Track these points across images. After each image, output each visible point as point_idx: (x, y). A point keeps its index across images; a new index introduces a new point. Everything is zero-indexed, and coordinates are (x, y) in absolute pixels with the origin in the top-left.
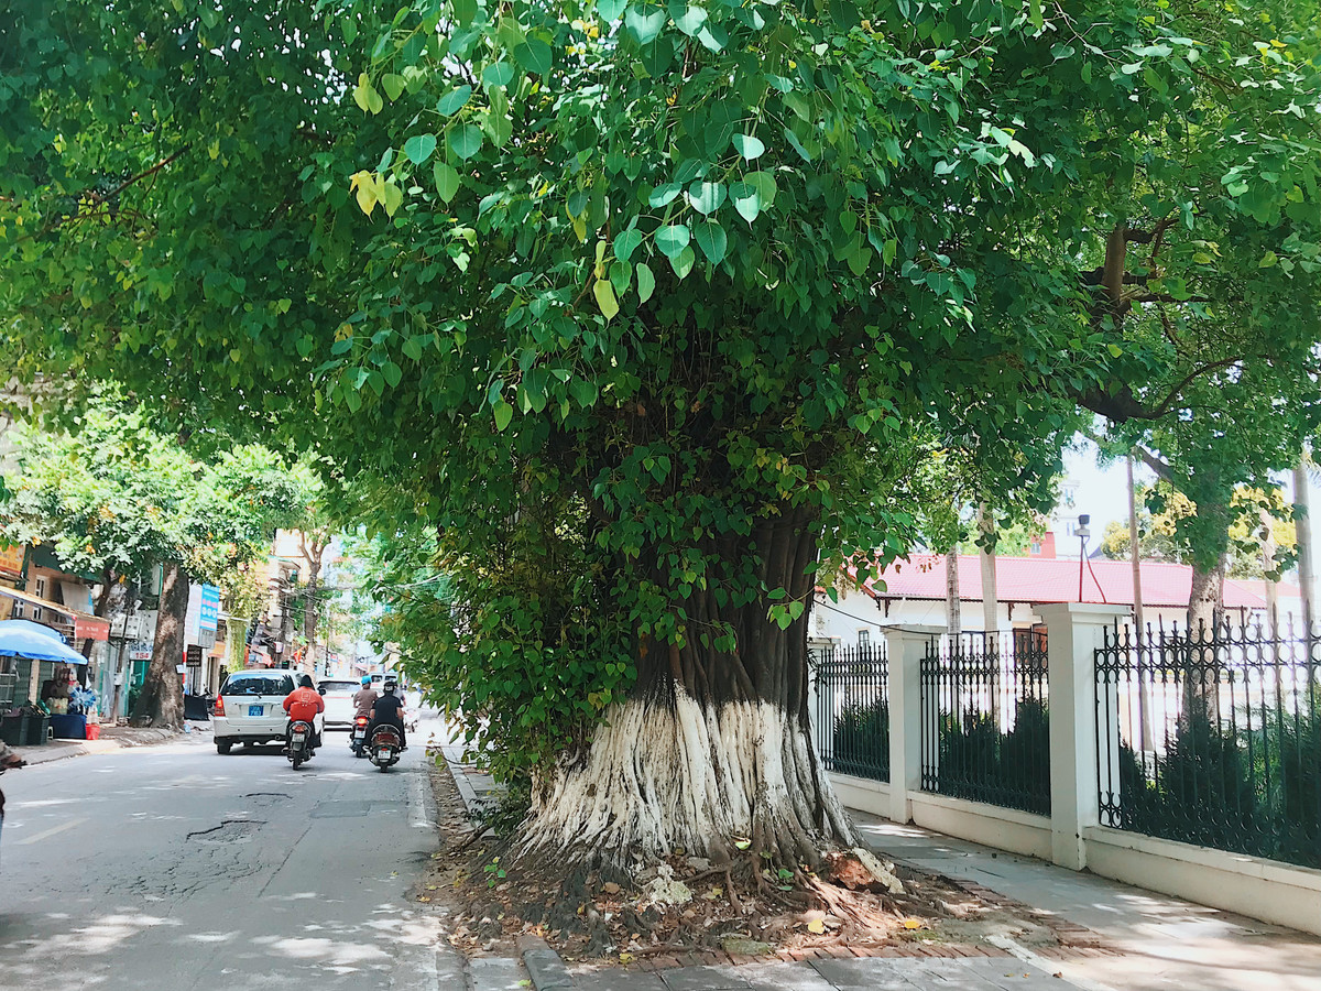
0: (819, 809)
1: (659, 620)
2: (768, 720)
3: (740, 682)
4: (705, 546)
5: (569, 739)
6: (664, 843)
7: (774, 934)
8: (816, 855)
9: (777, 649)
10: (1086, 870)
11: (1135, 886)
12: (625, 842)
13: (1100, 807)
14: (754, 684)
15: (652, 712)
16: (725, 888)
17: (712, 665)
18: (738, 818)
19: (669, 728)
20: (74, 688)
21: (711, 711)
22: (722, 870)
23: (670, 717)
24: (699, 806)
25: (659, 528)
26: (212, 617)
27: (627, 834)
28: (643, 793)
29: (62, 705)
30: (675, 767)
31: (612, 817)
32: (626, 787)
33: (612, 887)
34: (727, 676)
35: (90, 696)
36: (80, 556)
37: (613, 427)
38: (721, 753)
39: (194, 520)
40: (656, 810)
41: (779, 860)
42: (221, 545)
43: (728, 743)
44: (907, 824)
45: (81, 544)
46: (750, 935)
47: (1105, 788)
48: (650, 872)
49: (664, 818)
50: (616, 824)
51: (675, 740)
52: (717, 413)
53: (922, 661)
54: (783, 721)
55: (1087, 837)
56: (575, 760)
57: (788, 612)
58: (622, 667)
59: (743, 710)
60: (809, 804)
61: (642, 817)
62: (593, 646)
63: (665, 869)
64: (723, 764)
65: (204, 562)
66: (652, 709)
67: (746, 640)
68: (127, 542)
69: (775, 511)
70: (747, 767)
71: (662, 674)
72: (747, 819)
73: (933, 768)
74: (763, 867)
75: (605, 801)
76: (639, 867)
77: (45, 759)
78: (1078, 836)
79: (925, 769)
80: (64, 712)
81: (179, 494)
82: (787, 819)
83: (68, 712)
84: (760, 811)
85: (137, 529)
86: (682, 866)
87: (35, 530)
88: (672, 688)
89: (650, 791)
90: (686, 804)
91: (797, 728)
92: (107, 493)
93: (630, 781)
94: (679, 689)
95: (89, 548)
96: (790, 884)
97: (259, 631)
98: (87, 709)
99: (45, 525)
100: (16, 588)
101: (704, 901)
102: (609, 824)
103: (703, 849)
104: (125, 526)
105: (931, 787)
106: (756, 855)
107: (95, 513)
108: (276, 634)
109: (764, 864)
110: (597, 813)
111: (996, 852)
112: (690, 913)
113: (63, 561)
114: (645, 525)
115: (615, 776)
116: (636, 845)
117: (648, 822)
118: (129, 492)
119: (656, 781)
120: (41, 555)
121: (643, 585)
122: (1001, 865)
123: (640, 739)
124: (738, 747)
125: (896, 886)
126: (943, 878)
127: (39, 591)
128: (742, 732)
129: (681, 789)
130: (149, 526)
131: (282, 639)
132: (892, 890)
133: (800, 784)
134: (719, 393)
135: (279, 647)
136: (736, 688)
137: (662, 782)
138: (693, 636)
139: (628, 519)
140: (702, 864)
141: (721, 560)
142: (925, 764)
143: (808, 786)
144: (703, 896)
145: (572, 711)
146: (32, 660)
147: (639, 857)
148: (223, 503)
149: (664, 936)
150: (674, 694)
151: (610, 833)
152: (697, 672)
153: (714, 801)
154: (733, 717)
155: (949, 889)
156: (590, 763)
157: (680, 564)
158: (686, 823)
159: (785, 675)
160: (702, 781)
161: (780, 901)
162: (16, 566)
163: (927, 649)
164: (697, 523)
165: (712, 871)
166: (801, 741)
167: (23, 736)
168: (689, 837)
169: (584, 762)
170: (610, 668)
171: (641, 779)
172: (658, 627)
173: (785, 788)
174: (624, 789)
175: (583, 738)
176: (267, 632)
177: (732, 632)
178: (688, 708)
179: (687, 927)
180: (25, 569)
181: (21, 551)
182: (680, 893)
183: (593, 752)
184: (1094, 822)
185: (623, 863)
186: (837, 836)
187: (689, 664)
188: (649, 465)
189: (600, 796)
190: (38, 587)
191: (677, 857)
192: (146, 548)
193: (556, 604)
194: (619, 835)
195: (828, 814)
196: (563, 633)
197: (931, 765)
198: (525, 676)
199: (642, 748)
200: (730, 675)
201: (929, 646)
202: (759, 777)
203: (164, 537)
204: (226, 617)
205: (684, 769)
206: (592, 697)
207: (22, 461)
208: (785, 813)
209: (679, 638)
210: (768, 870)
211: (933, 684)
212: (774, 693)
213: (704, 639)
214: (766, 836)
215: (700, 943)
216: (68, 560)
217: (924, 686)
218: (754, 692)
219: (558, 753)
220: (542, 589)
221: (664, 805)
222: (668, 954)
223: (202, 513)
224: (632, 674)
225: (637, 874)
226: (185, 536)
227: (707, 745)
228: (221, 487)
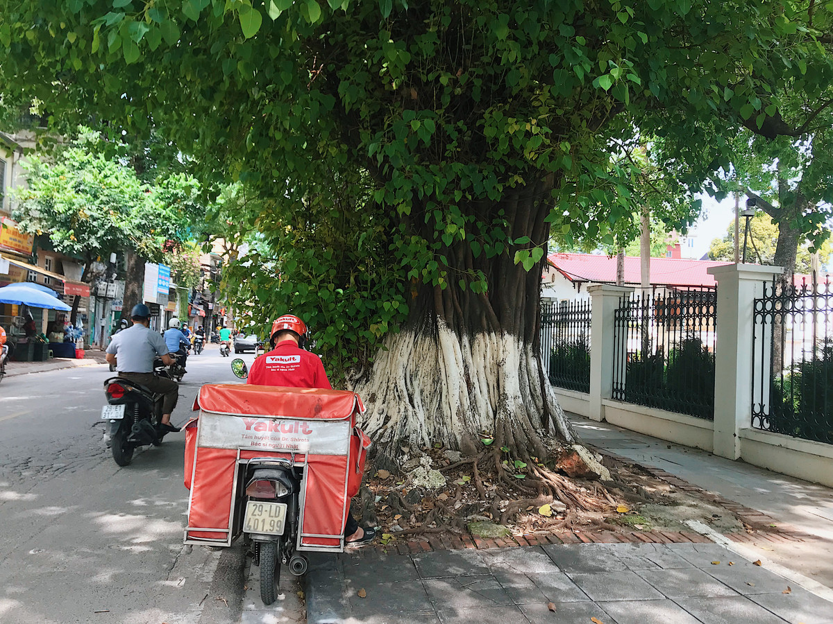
0: (546, 415)
1: (425, 267)
2: (509, 348)
3: (488, 318)
4: (464, 206)
5: (355, 360)
6: (426, 439)
7: (512, 517)
8: (544, 450)
9: (518, 291)
10: (741, 460)
11: (782, 474)
12: (396, 438)
13: (752, 414)
14: (499, 320)
15: (420, 340)
16: (473, 475)
17: (467, 305)
18: (484, 420)
19: (433, 352)
20: (68, 327)
21: (465, 339)
22: (470, 461)
23: (434, 344)
24: (454, 411)
25: (426, 187)
26: (165, 286)
27: (398, 432)
28: (411, 401)
29: (60, 337)
30: (437, 381)
31: (387, 419)
32: (399, 396)
33: (383, 473)
34: (478, 313)
35: (78, 332)
36: (66, 243)
37: (391, 108)
38: (472, 371)
39: (141, 221)
40: (421, 414)
41: (515, 454)
42: (158, 237)
43: (478, 365)
44: (601, 422)
45: (67, 235)
46: (491, 517)
47: (757, 401)
48: (414, 462)
49: (427, 420)
50: (390, 424)
51: (437, 361)
52: (477, 96)
53: (616, 311)
54: (520, 348)
55: (743, 436)
56: (360, 375)
57: (531, 256)
58: (396, 305)
59: (490, 339)
60: (538, 410)
61: (410, 419)
62: (375, 289)
63: (426, 460)
64: (474, 380)
65: (147, 247)
66: (420, 338)
67: (495, 284)
68: (97, 234)
69: (520, 180)
70: (492, 381)
71: (428, 311)
72: (491, 422)
73: (621, 384)
74: (503, 459)
75: (382, 406)
76: (406, 457)
77: (41, 370)
78: (735, 435)
79: (615, 384)
80: (61, 341)
81: (131, 204)
82: (522, 422)
83: (64, 341)
84: (502, 415)
85: (103, 225)
86: (439, 458)
87: (39, 226)
88: (435, 322)
89: (417, 399)
90: (444, 410)
91: (530, 354)
92: (83, 202)
93: (402, 391)
94: (441, 323)
95: (72, 237)
96: (524, 473)
97: (198, 296)
98: (76, 340)
99: (44, 223)
100: (29, 263)
101: (455, 486)
102: (385, 423)
103: (456, 444)
104: (95, 224)
105: (619, 397)
106: (497, 449)
107: (75, 214)
108: (208, 298)
109: (504, 456)
110: (376, 415)
111: (670, 444)
112: (444, 497)
113: (56, 246)
114: (413, 182)
115: (390, 387)
116: (404, 441)
117: (415, 423)
118: (98, 202)
119: (422, 392)
120: (43, 242)
121: (414, 239)
122: (674, 454)
123: (410, 360)
124: (485, 367)
125: (605, 474)
126: (636, 466)
127: (48, 266)
128: (489, 355)
129: (441, 398)
130: (110, 224)
131: (213, 301)
132: (603, 478)
133: (532, 395)
134: (478, 76)
135: (211, 306)
136: (485, 322)
137: (426, 393)
138: (453, 282)
139: (398, 177)
140: (454, 456)
141: (476, 221)
142: (615, 381)
143: (538, 396)
144: (455, 482)
145: (358, 338)
146: (43, 309)
147: (406, 450)
148: (160, 210)
149: (421, 518)
150: (437, 326)
151: (385, 431)
152: (455, 310)
153: (466, 407)
154: (482, 344)
155: (643, 475)
156: (372, 378)
157: (444, 219)
158: (444, 423)
159: (523, 313)
160: (457, 392)
161: (516, 487)
162: (28, 249)
163: (620, 302)
164: (457, 187)
165: (462, 462)
166: (533, 363)
167: (30, 355)
168: (446, 434)
169: (367, 376)
170: (387, 305)
171: (411, 390)
172: (425, 272)
173: (521, 398)
174: (397, 398)
175: (367, 359)
176: (203, 297)
177: (483, 278)
178: (448, 338)
179: (441, 509)
180: (34, 251)
181: (32, 240)
182: (436, 480)
183: (374, 369)
184: (748, 425)
185: (393, 454)
186: (559, 434)
187: (449, 304)
188: (416, 125)
189: (379, 403)
190: (47, 264)
191: (436, 450)
192: (109, 238)
193: (346, 257)
194: (392, 431)
195: (553, 417)
196: (352, 279)
197: (619, 382)
198: (320, 311)
199: (411, 367)
200: (481, 312)
201: (622, 300)
202: (501, 390)
203: (121, 232)
204: (173, 286)
205: (444, 382)
206: (373, 328)
207: (29, 181)
208: (520, 417)
209: (441, 281)
210: (506, 462)
211: (623, 326)
212: (514, 327)
213: (462, 284)
214: (506, 435)
215: (450, 524)
216: (59, 245)
217: (617, 328)
218: (499, 326)
219: (348, 370)
220: (336, 245)
221: (428, 410)
222: (422, 535)
223: (146, 216)
224: (404, 310)
225: (404, 463)
226: (135, 231)
227: (461, 364)
228: (158, 199)
